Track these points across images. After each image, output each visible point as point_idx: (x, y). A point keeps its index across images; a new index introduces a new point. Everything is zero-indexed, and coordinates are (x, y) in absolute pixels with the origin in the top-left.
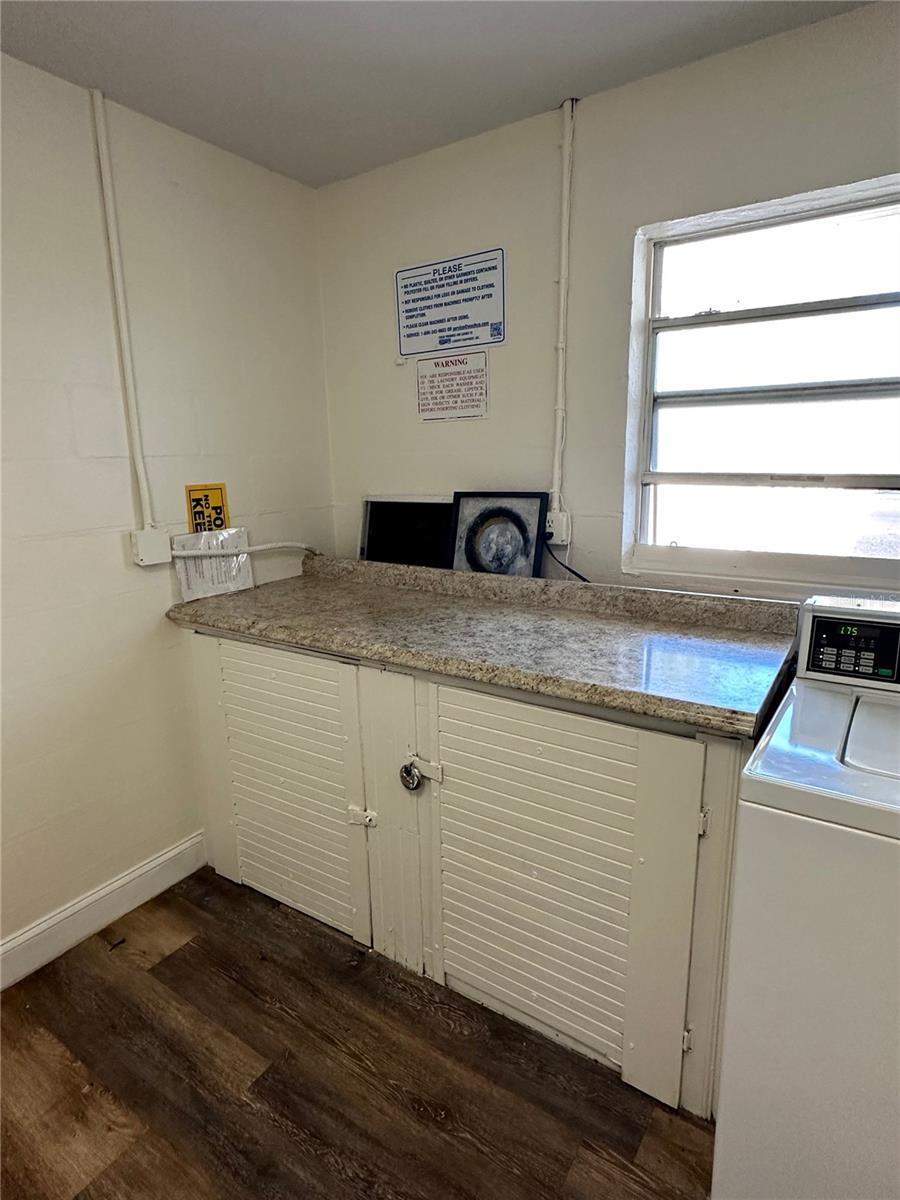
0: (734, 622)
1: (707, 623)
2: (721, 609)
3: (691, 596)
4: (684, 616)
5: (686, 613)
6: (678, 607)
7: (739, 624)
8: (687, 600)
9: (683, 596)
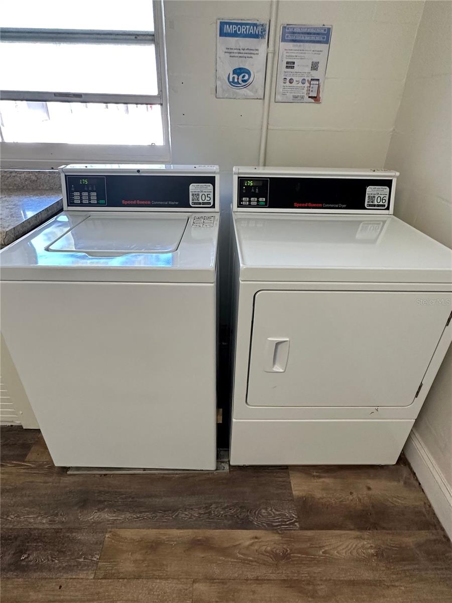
0: (43, 185)
1: (29, 188)
2: (34, 178)
3: (16, 172)
4: (15, 184)
5: (16, 182)
6: (10, 180)
7: (46, 186)
8: (14, 174)
9: (11, 172)
